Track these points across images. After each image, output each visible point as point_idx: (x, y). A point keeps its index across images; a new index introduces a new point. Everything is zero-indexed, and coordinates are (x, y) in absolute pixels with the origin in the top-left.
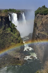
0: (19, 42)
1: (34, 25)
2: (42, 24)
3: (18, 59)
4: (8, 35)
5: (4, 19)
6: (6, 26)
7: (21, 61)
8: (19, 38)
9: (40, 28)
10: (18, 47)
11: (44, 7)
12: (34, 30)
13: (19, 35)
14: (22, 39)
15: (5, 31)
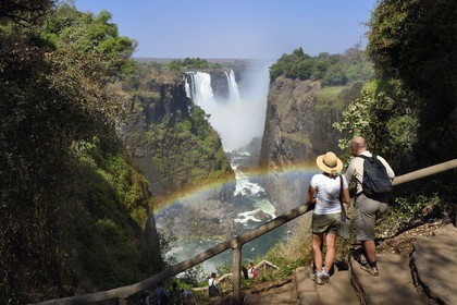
0: (220, 168)
1: (267, 112)
2: (293, 108)
4: (184, 143)
5: (169, 93)
6: (176, 114)
7: (224, 228)
8: (218, 155)
9: (288, 121)
11: (299, 53)
12: (267, 126)
13: (218, 144)
14: (226, 157)
15: (172, 132)
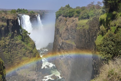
0: (35, 57)
1: (55, 32)
2: (67, 29)
4: (18, 46)
5: (11, 23)
6: (14, 33)
8: (34, 51)
9: (65, 35)
11: (68, 6)
12: (55, 38)
13: (34, 46)
14: (38, 52)
15: (13, 41)
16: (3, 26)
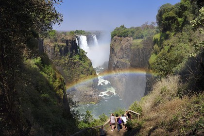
0: (92, 74)
1: (110, 51)
2: (121, 49)
3: (91, 96)
4: (76, 64)
5: (70, 43)
6: (73, 52)
7: (94, 99)
8: (91, 69)
9: (120, 54)
10: (89, 80)
11: (123, 27)
12: (111, 57)
13: (91, 64)
14: (94, 70)
15: (72, 60)
16: (63, 46)
